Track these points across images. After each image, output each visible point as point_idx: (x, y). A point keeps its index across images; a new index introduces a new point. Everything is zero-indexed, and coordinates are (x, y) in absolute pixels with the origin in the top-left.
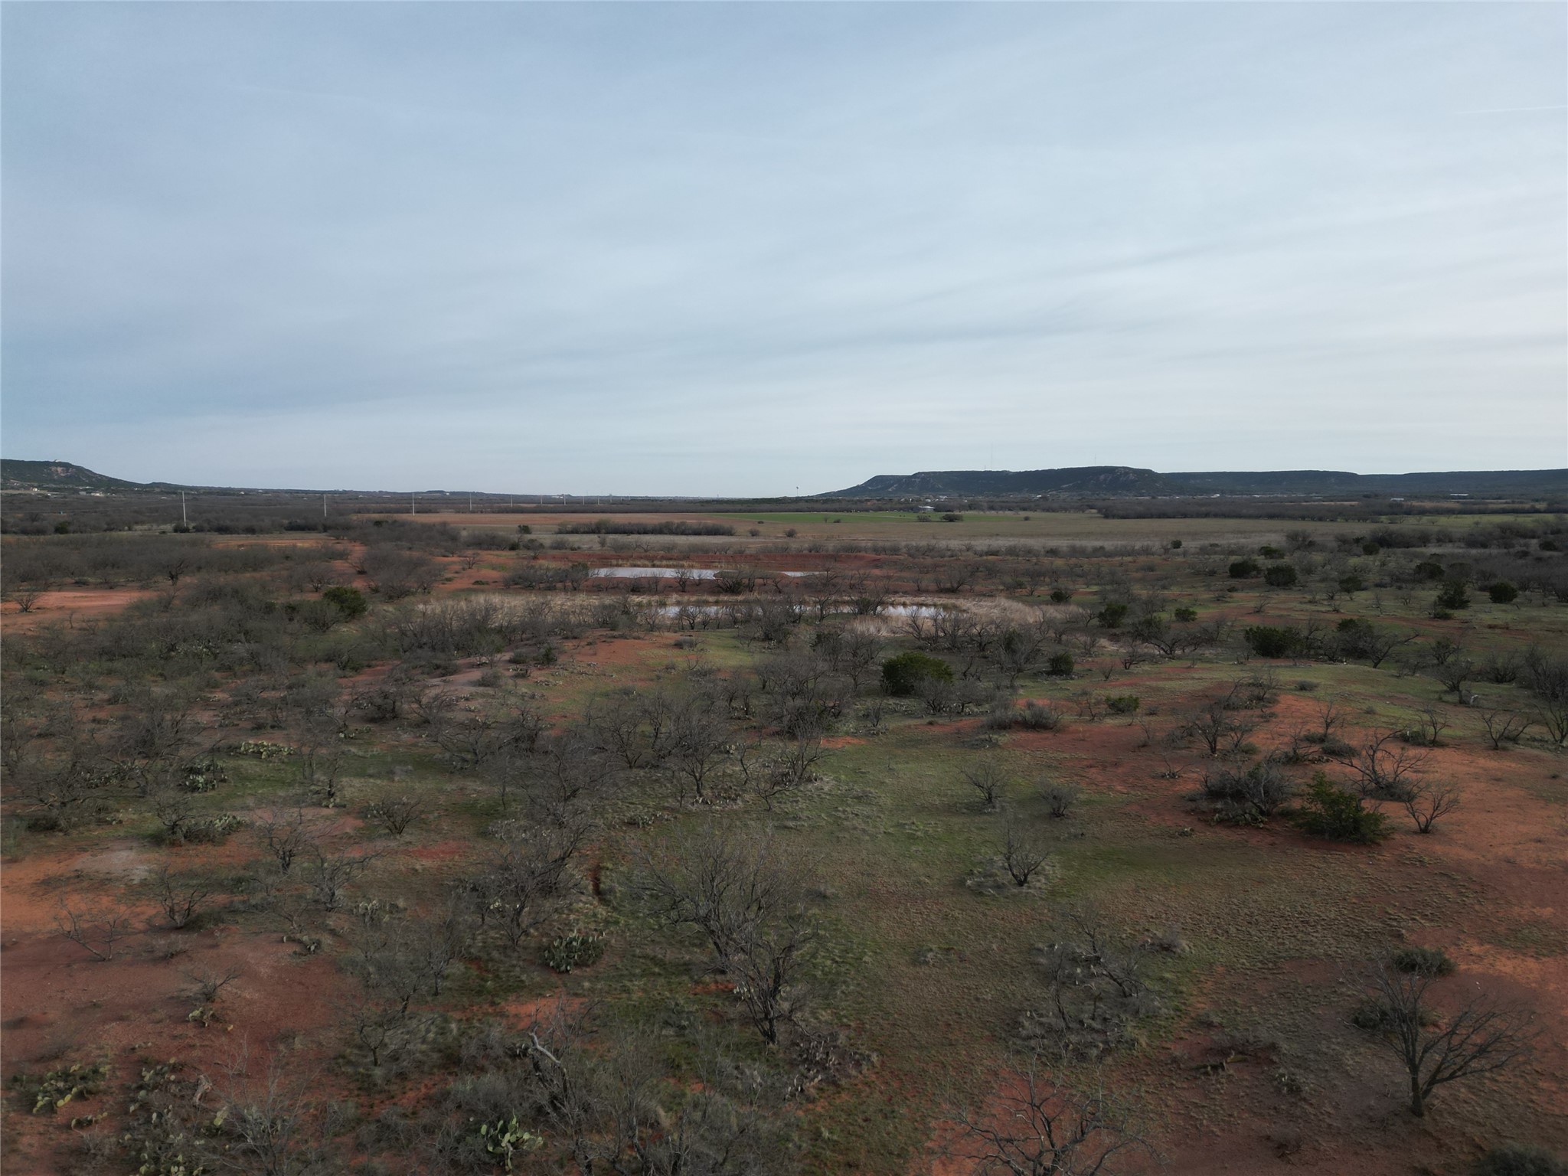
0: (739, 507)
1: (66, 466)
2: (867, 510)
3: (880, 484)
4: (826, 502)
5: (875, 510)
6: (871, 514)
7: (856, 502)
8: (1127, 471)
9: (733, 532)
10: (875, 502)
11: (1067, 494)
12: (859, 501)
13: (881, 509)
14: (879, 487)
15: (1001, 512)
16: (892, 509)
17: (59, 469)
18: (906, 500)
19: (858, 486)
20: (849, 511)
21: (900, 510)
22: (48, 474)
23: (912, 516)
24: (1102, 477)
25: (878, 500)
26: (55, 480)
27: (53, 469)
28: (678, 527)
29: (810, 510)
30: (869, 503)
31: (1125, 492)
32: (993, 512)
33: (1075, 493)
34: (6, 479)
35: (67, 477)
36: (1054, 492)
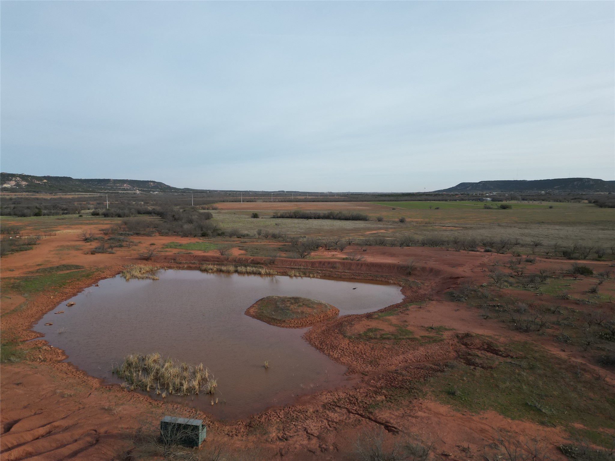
0: (392, 198)
2: (456, 200)
3: (463, 186)
4: (436, 195)
5: (460, 200)
6: (458, 202)
7: (450, 196)
8: (589, 180)
9: (368, 218)
10: (460, 195)
11: (557, 191)
12: (453, 195)
13: (463, 200)
15: (531, 202)
16: (469, 200)
17: (152, 183)
18: (476, 194)
19: (453, 187)
20: (446, 200)
21: (473, 200)
22: (148, 185)
23: (481, 204)
24: (576, 183)
25: (462, 194)
26: (150, 187)
27: (150, 183)
28: (338, 214)
30: (457, 196)
31: (588, 190)
32: (526, 202)
33: (562, 191)
34: (134, 187)
35: (154, 186)
36: (551, 190)
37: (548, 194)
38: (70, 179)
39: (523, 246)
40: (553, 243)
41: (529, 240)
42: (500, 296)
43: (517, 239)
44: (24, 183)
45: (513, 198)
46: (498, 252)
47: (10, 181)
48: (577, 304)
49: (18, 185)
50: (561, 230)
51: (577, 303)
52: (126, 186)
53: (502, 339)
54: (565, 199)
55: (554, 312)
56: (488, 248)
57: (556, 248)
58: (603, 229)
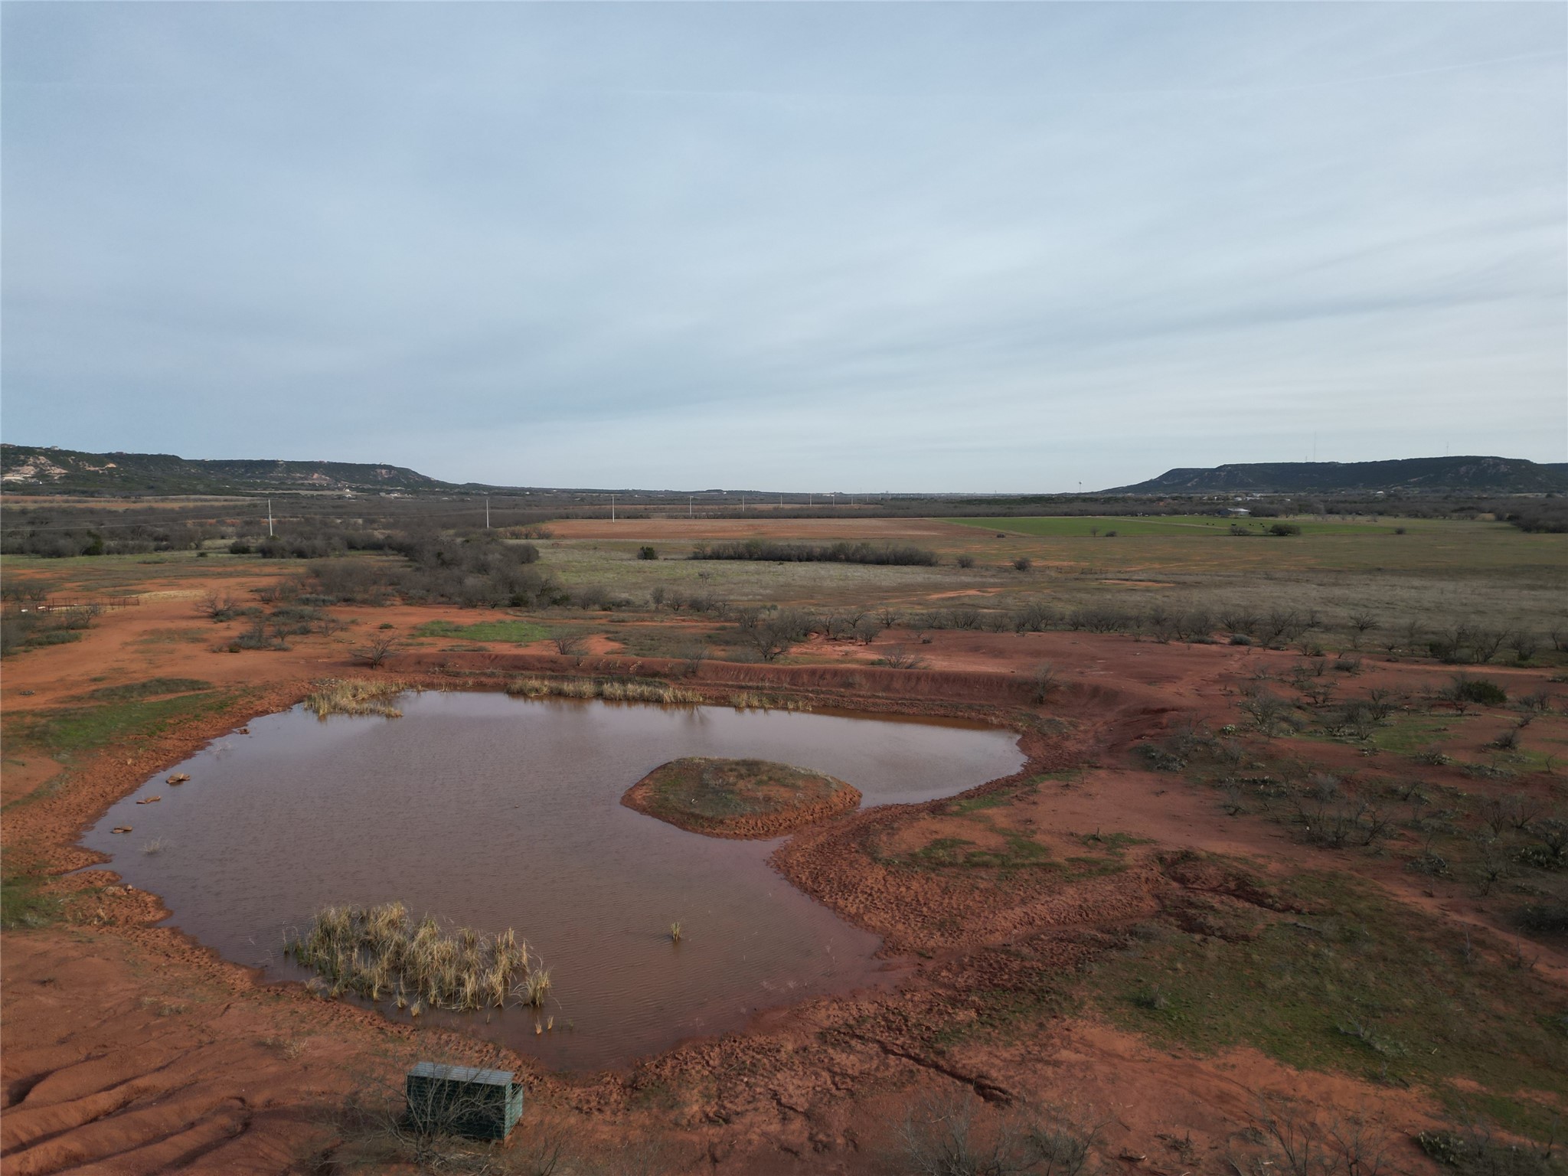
0: (996, 509)
1: (389, 468)
2: (1158, 514)
3: (1177, 478)
4: (1108, 501)
5: (1169, 514)
6: (1164, 519)
7: (1145, 502)
8: (1497, 461)
10: (1170, 501)
11: (1416, 491)
12: (1151, 501)
13: (1176, 512)
14: (1177, 481)
15: (1349, 518)
16: (1192, 513)
17: (384, 471)
18: (1209, 499)
19: (1151, 481)
20: (1134, 514)
21: (1202, 513)
22: (375, 476)
23: (1222, 524)
24: (1463, 469)
25: (1174, 499)
26: (379, 482)
27: (379, 471)
29: (1082, 513)
30: (1161, 504)
31: (1495, 488)
33: (1427, 489)
34: (338, 481)
35: (389, 478)
36: (1399, 488)
37: (1392, 499)
38: (174, 460)
39: (1328, 629)
40: (1405, 621)
41: (1343, 613)
42: (1271, 758)
43: (1313, 613)
44: (58, 471)
45: (1303, 508)
46: (1265, 646)
47: (22, 465)
48: (1463, 776)
49: (41, 475)
50: (1425, 588)
51: (1463, 773)
52: (317, 479)
53: (1274, 867)
54: (1436, 510)
55: (1405, 798)
56: (1239, 636)
57: (1412, 635)
58: (1532, 588)
